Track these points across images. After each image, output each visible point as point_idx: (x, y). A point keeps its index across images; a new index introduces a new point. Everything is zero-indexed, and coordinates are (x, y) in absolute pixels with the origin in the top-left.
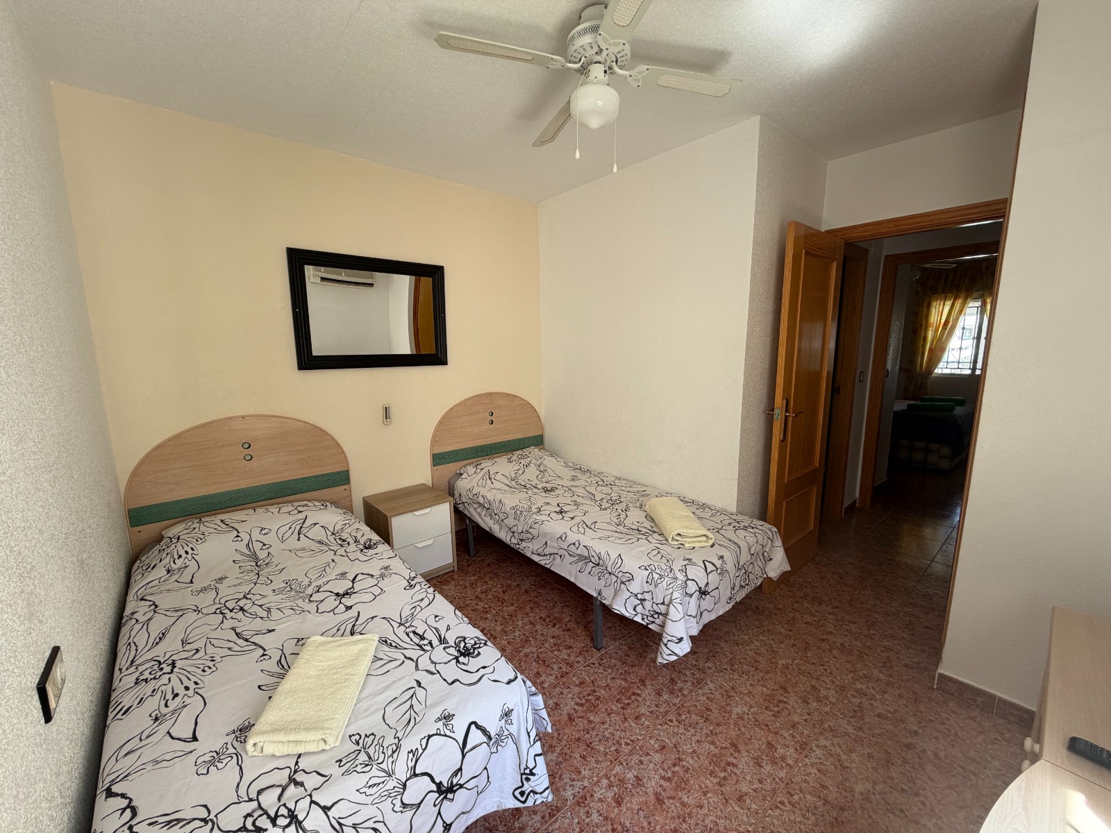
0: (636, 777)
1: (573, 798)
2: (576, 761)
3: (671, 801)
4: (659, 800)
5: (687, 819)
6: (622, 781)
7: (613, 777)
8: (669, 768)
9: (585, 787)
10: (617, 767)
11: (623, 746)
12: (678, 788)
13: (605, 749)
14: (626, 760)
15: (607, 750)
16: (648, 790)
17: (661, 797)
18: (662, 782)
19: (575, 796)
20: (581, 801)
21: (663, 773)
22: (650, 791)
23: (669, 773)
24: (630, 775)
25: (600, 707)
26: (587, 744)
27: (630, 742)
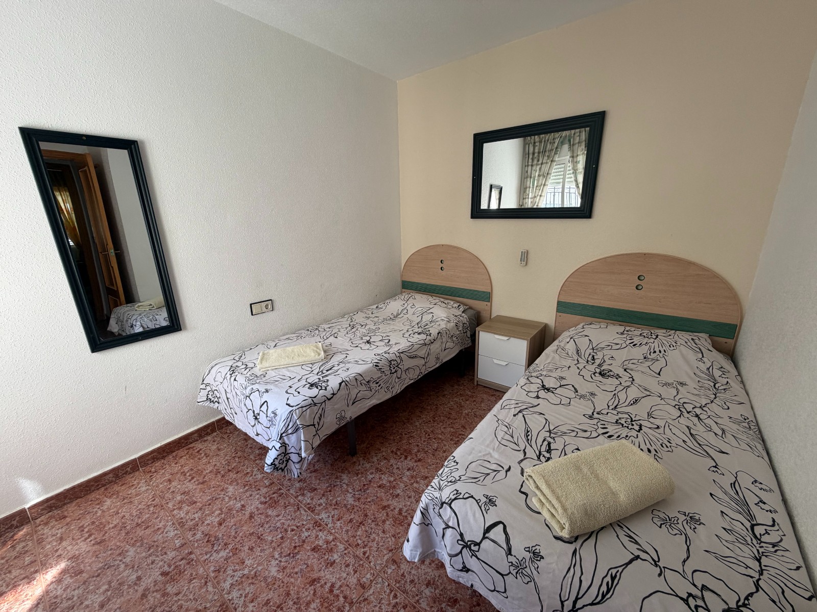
0: (334, 561)
1: (319, 519)
2: (347, 517)
3: (312, 592)
4: (313, 582)
5: (296, 606)
6: (331, 550)
7: (334, 544)
8: (342, 591)
9: (327, 525)
10: (344, 546)
11: (363, 550)
12: (324, 600)
13: (359, 536)
14: (349, 553)
15: (357, 537)
16: (322, 572)
17: (316, 583)
18: (329, 585)
19: (321, 520)
20: (317, 524)
21: (337, 586)
22: (322, 574)
23: (338, 591)
24: (335, 556)
25: (401, 528)
26: (362, 522)
27: (366, 556)
